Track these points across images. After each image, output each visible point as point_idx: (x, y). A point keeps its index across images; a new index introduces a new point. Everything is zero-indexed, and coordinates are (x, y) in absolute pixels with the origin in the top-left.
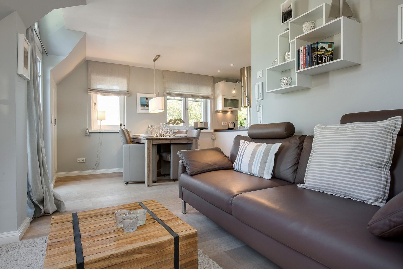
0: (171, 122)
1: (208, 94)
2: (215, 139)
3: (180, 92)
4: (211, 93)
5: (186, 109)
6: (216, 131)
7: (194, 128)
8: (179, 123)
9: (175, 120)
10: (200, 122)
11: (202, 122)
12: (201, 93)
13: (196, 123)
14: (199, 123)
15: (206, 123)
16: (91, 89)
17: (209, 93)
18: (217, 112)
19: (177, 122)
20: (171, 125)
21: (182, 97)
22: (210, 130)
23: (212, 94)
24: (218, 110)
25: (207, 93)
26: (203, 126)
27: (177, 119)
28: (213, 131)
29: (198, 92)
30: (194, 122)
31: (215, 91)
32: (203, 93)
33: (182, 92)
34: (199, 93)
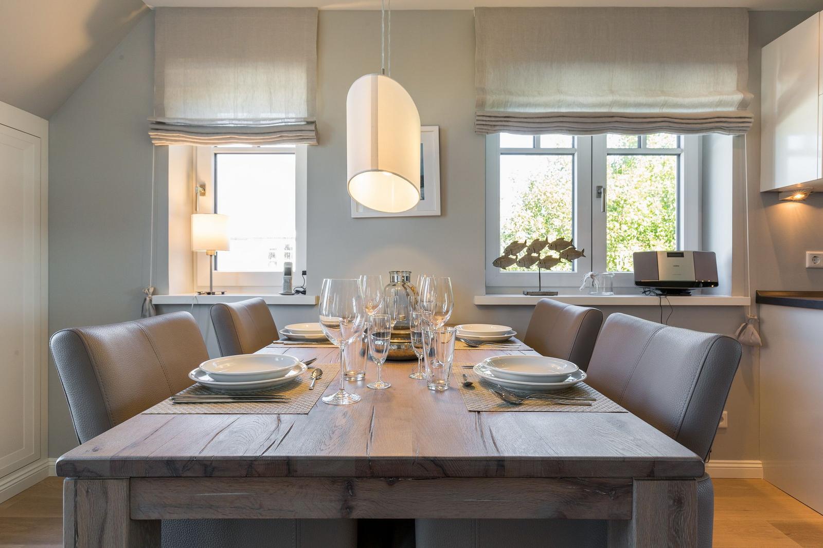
0: (514, 257)
1: (720, 104)
2: (765, 345)
3: (559, 104)
4: (738, 97)
5: (595, 192)
6: (762, 299)
7: (638, 283)
8: (556, 261)
9: (538, 246)
10: (670, 254)
11: (680, 254)
12: (679, 100)
13: (645, 261)
14: (662, 262)
15: (705, 259)
16: (161, 126)
17: (725, 98)
18: (777, 196)
19: (545, 253)
20: (513, 268)
21: (570, 131)
22: (724, 293)
23: (743, 105)
24: (779, 184)
25: (717, 98)
26: (690, 276)
27: (546, 242)
28: (745, 300)
29: (662, 99)
30: (636, 255)
31: (763, 85)
32: (687, 101)
33: (569, 105)
34: (665, 105)
